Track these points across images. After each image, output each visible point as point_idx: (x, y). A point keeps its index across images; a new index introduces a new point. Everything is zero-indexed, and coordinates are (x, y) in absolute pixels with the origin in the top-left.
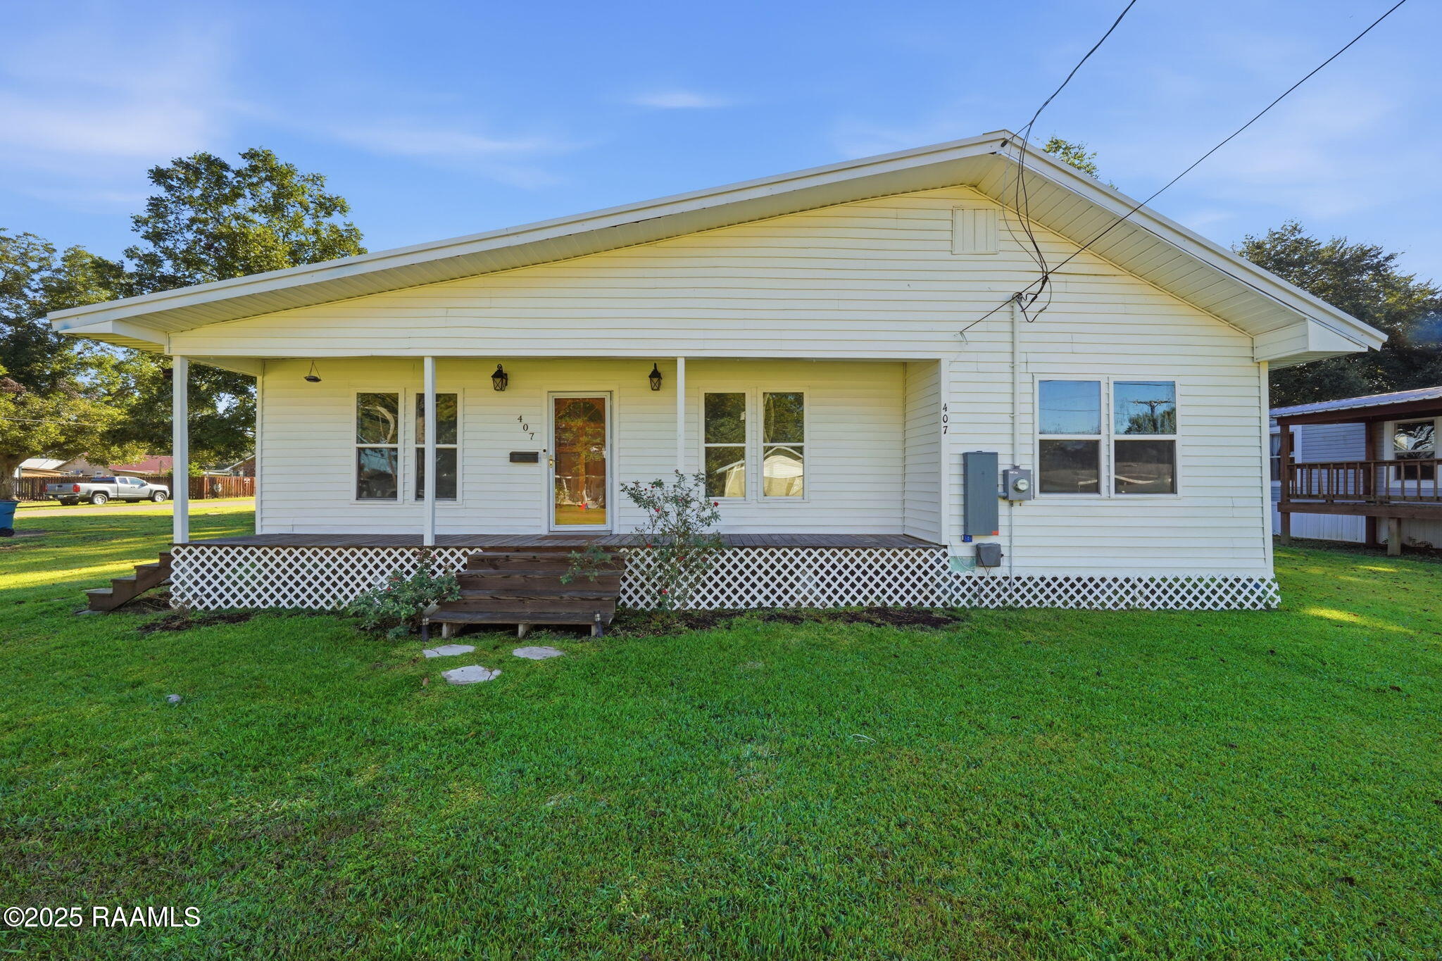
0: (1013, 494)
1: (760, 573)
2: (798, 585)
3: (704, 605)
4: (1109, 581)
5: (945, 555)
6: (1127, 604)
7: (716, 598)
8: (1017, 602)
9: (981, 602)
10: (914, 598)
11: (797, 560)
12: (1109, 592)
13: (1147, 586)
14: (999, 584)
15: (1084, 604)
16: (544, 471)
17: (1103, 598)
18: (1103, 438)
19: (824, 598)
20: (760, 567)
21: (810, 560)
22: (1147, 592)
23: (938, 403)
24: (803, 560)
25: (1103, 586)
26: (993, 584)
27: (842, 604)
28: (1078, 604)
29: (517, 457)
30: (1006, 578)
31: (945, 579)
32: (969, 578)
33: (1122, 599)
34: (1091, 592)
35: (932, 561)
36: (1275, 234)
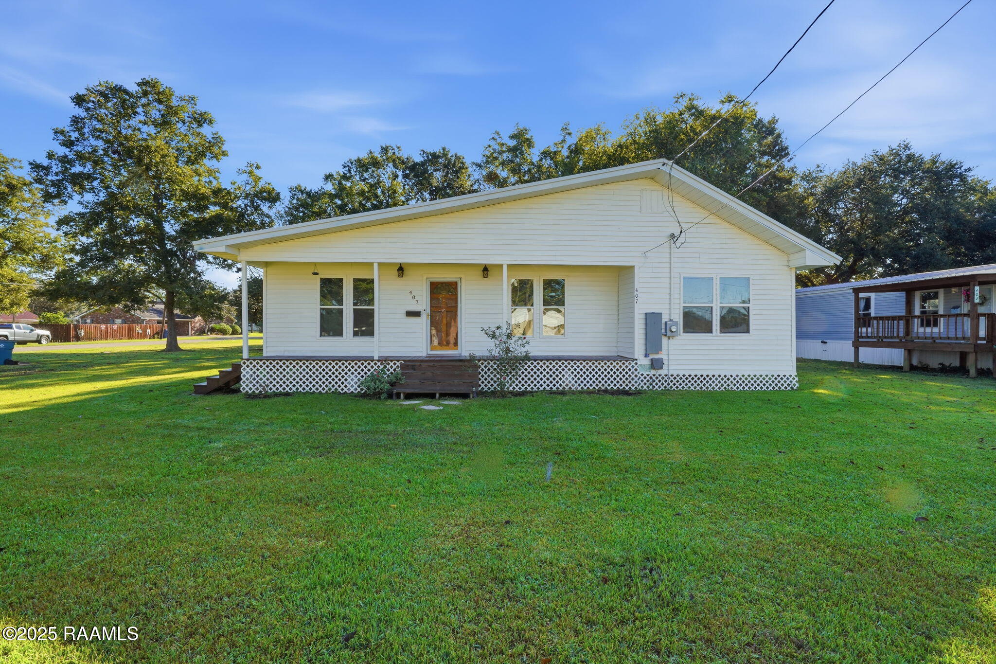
0: (669, 333)
1: (544, 373)
2: (563, 379)
3: (517, 388)
4: (716, 376)
5: (636, 364)
6: (725, 388)
7: (523, 385)
8: (671, 387)
9: (654, 387)
10: (621, 385)
11: (563, 367)
12: (716, 382)
13: (735, 379)
14: (663, 378)
15: (704, 388)
16: (424, 321)
17: (713, 385)
18: (714, 305)
19: (576, 385)
20: (544, 370)
21: (569, 367)
22: (735, 382)
23: (633, 287)
24: (566, 367)
25: (713, 379)
26: (660, 378)
27: (585, 388)
28: (701, 388)
29: (410, 314)
30: (666, 375)
31: (636, 376)
32: (648, 375)
33: (722, 385)
34: (707, 382)
35: (630, 367)
36: (893, 150)
